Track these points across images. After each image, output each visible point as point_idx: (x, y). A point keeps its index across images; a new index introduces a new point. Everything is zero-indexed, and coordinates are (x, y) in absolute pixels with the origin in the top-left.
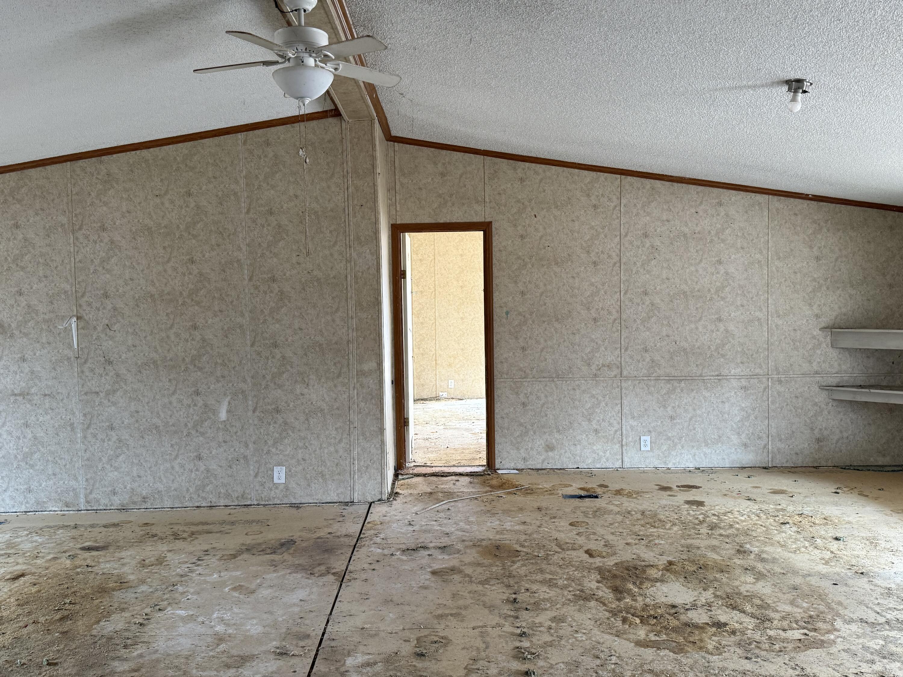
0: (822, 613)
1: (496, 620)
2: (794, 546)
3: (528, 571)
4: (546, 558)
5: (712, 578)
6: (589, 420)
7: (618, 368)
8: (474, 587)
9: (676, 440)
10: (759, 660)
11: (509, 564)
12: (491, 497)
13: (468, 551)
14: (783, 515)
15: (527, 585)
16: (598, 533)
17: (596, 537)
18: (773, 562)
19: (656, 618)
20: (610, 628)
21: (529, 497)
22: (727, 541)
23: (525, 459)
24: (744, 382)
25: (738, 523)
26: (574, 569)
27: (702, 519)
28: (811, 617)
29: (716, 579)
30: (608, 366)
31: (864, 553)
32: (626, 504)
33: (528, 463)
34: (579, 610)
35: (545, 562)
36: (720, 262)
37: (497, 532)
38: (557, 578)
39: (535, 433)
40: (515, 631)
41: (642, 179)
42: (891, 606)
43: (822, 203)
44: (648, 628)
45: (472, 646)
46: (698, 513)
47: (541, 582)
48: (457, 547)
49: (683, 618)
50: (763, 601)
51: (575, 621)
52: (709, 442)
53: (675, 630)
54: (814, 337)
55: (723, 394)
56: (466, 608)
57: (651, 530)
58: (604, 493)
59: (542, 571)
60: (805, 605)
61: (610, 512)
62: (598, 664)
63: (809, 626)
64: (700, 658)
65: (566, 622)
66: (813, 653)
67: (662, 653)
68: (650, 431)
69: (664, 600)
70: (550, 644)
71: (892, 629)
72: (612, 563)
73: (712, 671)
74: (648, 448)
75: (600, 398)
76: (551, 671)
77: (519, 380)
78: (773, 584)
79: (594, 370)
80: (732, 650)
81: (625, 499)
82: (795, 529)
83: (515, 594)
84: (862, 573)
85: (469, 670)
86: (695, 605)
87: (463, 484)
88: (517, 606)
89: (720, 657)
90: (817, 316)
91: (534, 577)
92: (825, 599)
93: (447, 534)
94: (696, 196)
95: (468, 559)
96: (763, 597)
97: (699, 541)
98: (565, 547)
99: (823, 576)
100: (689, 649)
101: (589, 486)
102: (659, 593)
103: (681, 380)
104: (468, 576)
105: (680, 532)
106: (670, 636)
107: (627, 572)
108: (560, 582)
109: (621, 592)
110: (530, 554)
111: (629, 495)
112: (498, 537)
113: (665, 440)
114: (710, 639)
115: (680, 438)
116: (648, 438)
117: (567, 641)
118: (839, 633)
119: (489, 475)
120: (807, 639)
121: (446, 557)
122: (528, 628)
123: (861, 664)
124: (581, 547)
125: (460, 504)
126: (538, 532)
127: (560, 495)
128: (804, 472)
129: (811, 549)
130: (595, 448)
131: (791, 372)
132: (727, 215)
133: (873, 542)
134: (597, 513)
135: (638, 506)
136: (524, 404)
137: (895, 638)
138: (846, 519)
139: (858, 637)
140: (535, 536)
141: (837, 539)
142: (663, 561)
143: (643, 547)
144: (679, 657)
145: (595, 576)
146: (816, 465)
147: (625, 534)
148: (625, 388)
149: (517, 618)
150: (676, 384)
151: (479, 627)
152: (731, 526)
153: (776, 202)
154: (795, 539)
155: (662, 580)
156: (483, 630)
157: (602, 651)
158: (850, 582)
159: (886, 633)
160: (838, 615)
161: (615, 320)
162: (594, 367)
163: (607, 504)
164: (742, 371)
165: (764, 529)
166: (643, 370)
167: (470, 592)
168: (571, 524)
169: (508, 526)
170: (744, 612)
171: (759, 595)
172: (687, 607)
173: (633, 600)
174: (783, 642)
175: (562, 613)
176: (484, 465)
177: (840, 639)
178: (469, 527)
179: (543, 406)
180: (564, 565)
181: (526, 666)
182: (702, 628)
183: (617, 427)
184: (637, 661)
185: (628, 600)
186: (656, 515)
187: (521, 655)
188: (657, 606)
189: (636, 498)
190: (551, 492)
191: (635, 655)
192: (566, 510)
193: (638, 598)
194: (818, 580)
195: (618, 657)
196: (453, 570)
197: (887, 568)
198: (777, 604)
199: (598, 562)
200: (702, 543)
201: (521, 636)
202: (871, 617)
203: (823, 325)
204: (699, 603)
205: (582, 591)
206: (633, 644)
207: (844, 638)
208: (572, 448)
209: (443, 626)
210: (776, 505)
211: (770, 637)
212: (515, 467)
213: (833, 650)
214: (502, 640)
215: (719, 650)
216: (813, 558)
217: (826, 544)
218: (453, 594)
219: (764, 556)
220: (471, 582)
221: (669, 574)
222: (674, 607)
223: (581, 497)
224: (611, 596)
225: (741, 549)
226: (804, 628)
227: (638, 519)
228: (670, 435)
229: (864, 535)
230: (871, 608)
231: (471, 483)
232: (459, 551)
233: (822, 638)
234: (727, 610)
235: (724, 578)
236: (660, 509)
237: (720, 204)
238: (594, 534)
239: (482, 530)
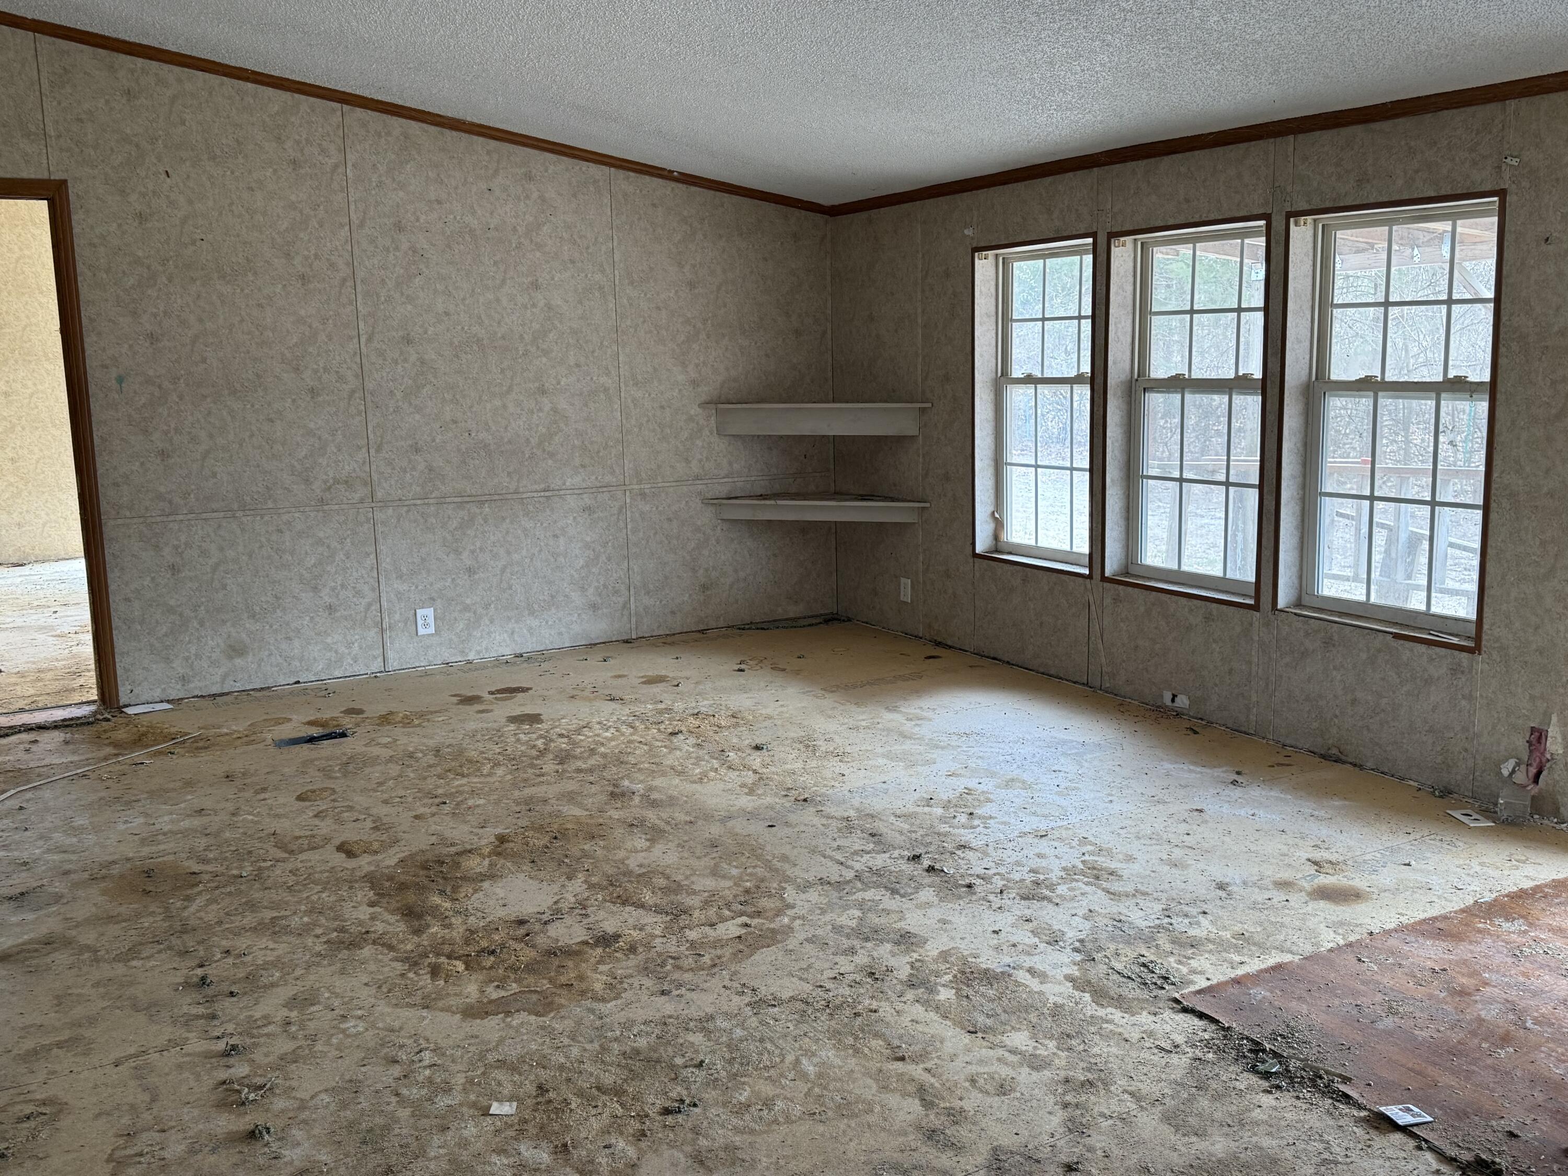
0: (762, 881)
1: (168, 1032)
2: (697, 771)
3: (222, 914)
4: (258, 876)
5: (578, 854)
6: (315, 589)
7: (365, 484)
8: (106, 971)
9: (480, 610)
10: (683, 991)
11: (179, 904)
12: (118, 767)
13: (81, 893)
14: (669, 719)
15: (224, 943)
16: (358, 807)
17: (355, 815)
18: (671, 805)
19: (493, 952)
20: (410, 994)
21: (205, 756)
22: (592, 779)
23: (184, 679)
24: (587, 500)
25: (602, 744)
26: (319, 888)
27: (542, 747)
28: (747, 891)
29: (585, 855)
30: (346, 482)
31: (799, 765)
32: (403, 740)
33: (192, 685)
34: (343, 972)
35: (257, 885)
36: (536, 286)
37: (143, 842)
38: (288, 913)
39: (202, 624)
40: (213, 1048)
41: (385, 116)
42: (857, 847)
43: (693, 189)
44: (481, 976)
45: (118, 1107)
46: (534, 736)
47: (254, 929)
48: (51, 890)
49: (541, 941)
50: (668, 878)
51: (337, 996)
52: (536, 607)
53: (531, 968)
54: (691, 419)
55: (555, 522)
56: (92, 1021)
57: (457, 783)
58: (358, 725)
59: (252, 906)
60: (735, 872)
61: (374, 761)
62: (396, 1074)
63: (750, 909)
64: (584, 1014)
65: (319, 1003)
66: (765, 956)
67: (516, 1021)
68: (433, 599)
69: (501, 913)
70: (294, 1058)
71: (866, 887)
72: (393, 862)
73: (609, 1034)
74: (432, 630)
75: (334, 544)
76: (305, 1115)
77: (159, 519)
78: (679, 845)
79: (318, 491)
80: (636, 984)
81: (398, 731)
82: (692, 740)
83: (201, 966)
84: (805, 800)
85: (118, 1163)
86: (558, 911)
87: (49, 747)
88: (210, 991)
89: (619, 1002)
90: (694, 383)
91: (237, 921)
92: (762, 855)
93: (25, 864)
94: (487, 158)
95: (81, 911)
96: (668, 871)
97: (544, 788)
98: (295, 847)
99: (751, 815)
100: (563, 1001)
101: (326, 715)
102: (491, 903)
103: (482, 503)
104: (88, 948)
105: (509, 777)
106: (525, 982)
107: (425, 872)
108: (295, 922)
109: (420, 917)
110: (223, 874)
111: (407, 722)
112: (146, 851)
113: (460, 611)
114: (595, 970)
115: (487, 607)
116: (430, 612)
117: (328, 1043)
118: (794, 911)
119: (108, 720)
120: (750, 933)
121: (30, 916)
122: (240, 1034)
123: (837, 959)
124: (327, 840)
125: (47, 794)
126: (232, 826)
127: (269, 741)
128: (685, 642)
129: (723, 771)
130: (329, 640)
131: (660, 480)
132: (543, 199)
133: (808, 745)
134: (351, 766)
135: (425, 740)
136: (174, 569)
137: (873, 901)
138: (764, 712)
139: (823, 912)
140: (227, 834)
141: (758, 748)
142: (488, 836)
143: (448, 818)
144: (546, 1020)
145: (364, 894)
146: (702, 627)
147: (410, 799)
148: (382, 523)
149: (214, 1017)
150: (475, 509)
151: (131, 1056)
152: (593, 752)
153: (624, 181)
154: (697, 758)
155: (491, 876)
156: (140, 1061)
157: (402, 1047)
158: (792, 818)
159: (859, 896)
160: (787, 879)
161: (353, 392)
162: (317, 485)
163: (366, 745)
164: (584, 480)
165: (646, 748)
166: (414, 487)
167: (97, 985)
168: (300, 798)
169: (164, 823)
170: (642, 906)
171: (660, 870)
172: (545, 917)
173: (445, 926)
174: (715, 948)
175: (308, 984)
176: (94, 702)
177: (798, 922)
178: (75, 840)
179: (215, 569)
180: (297, 883)
181: (248, 1118)
182: (577, 953)
183: (370, 596)
184: (472, 1049)
185: (434, 930)
186: (461, 752)
187: (235, 1097)
188: (491, 929)
189: (419, 725)
190: (249, 738)
191: (466, 1038)
192: (286, 770)
193: (453, 920)
194: (745, 823)
195: (434, 1051)
196: (49, 942)
197: (836, 784)
198: (694, 879)
199: (365, 863)
200: (550, 791)
201: (228, 1055)
202: (833, 872)
203: (704, 398)
204: (564, 906)
205: (342, 930)
206: (458, 1016)
207: (803, 918)
208: (284, 646)
209: (41, 1076)
210: (656, 703)
211: (693, 944)
212: (164, 697)
213: (792, 943)
214: (186, 1074)
215: (614, 988)
216: (730, 786)
217: (744, 759)
218: (57, 997)
219: (655, 796)
220: (97, 960)
221: (502, 861)
222: (521, 922)
223: (311, 740)
224: (402, 927)
225: (617, 790)
226: (741, 915)
227: (430, 766)
228: (468, 601)
229: (793, 735)
230: (831, 858)
231: (66, 743)
232: (57, 898)
233: (772, 926)
234: (615, 909)
235: (597, 848)
236: (467, 740)
237: (529, 177)
238: (350, 808)
239: (109, 842)
